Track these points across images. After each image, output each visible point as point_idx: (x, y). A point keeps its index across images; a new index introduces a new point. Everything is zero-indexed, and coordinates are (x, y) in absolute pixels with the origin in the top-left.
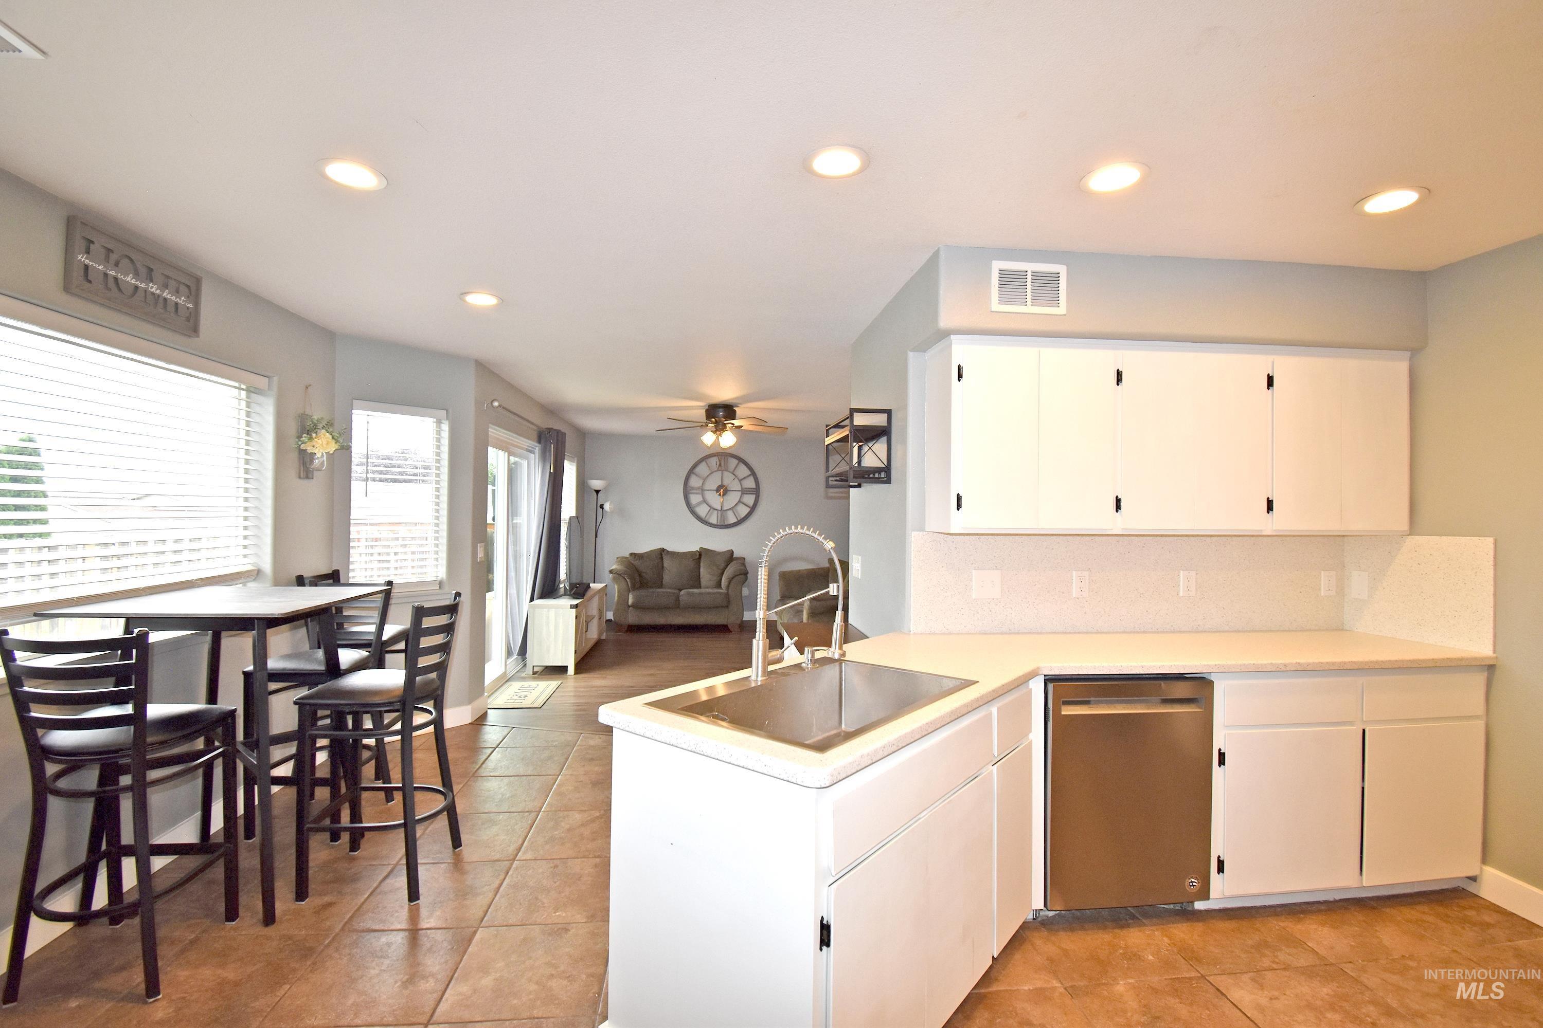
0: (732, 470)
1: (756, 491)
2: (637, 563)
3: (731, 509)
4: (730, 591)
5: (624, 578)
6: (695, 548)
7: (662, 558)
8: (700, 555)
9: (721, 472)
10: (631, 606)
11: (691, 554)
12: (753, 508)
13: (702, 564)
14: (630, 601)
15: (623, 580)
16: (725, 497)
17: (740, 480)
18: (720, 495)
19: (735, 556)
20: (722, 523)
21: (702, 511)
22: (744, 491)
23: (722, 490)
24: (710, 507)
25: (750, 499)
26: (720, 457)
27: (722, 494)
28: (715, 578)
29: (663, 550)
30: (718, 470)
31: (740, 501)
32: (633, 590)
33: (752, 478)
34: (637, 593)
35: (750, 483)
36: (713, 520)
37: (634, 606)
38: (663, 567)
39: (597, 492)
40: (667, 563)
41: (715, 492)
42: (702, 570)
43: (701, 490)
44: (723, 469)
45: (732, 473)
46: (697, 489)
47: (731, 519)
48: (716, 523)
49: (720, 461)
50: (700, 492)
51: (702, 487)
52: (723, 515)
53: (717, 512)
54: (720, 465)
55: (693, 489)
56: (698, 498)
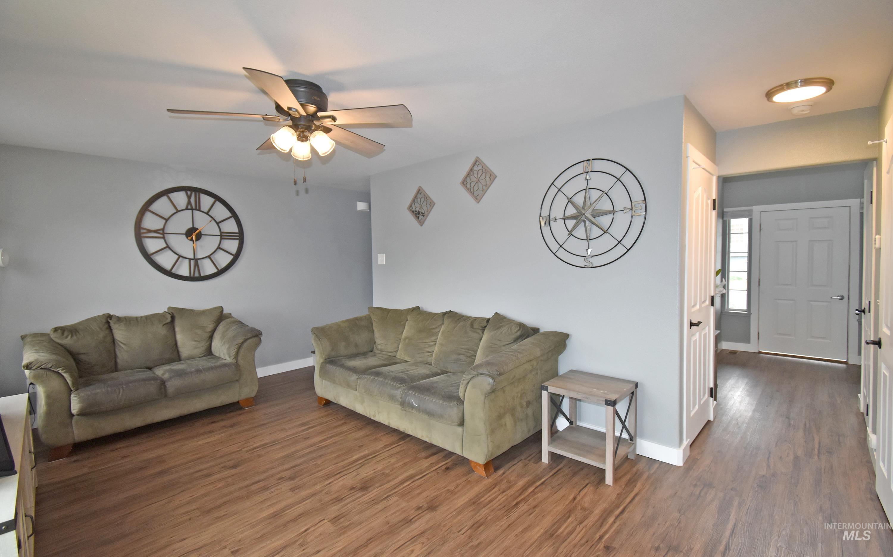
0: (206, 210)
1: (240, 236)
2: (67, 341)
3: (209, 257)
4: (239, 358)
5: (58, 373)
6: (161, 308)
7: (110, 328)
8: (173, 318)
9: (191, 211)
10: (78, 415)
11: (158, 317)
12: (236, 257)
13: (177, 329)
14: (75, 407)
15: (54, 376)
16: (198, 243)
17: (218, 223)
18: (192, 240)
19: (225, 312)
20: (197, 275)
21: (166, 260)
22: (223, 236)
23: (194, 234)
24: (178, 255)
25: (232, 245)
26: (189, 193)
27: (194, 238)
28: (203, 346)
29: (110, 317)
30: (187, 209)
31: (219, 248)
32: (77, 390)
33: (232, 220)
34: (87, 392)
35: (231, 226)
36: (184, 270)
37: (82, 413)
38: (114, 341)
40: (119, 333)
41: (184, 236)
42: (179, 337)
43: (162, 233)
44: (194, 207)
45: (207, 213)
46: (156, 231)
47: (208, 268)
48: (187, 274)
49: (189, 197)
50: (161, 236)
51: (163, 229)
52: (196, 264)
53: (187, 261)
54: (189, 203)
55: (149, 231)
56: (159, 244)
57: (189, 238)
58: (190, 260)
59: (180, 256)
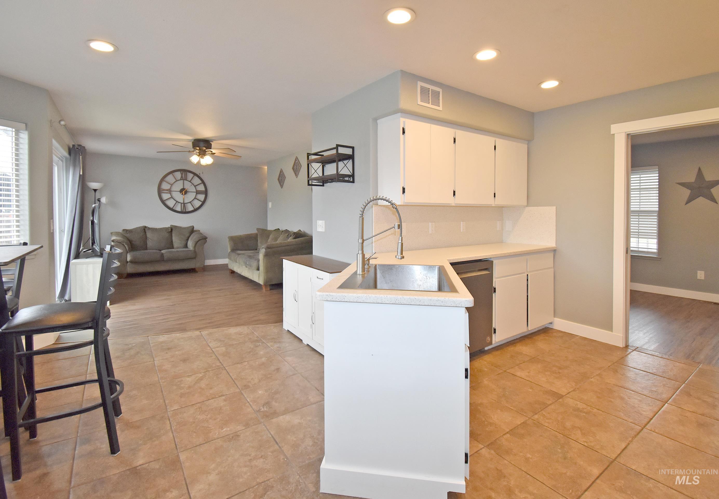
0: (189, 180)
1: (206, 193)
2: (128, 235)
3: (190, 202)
4: (196, 248)
5: (123, 245)
6: (167, 225)
7: (145, 232)
8: (172, 230)
9: (182, 181)
10: (130, 262)
11: (166, 229)
12: (203, 203)
13: (173, 235)
14: (129, 259)
15: (122, 245)
16: (186, 195)
17: (195, 186)
18: (182, 194)
19: (195, 229)
20: (184, 211)
21: (171, 203)
22: (198, 192)
23: (184, 192)
24: (176, 201)
25: (202, 197)
26: (182, 172)
27: (184, 193)
28: (184, 243)
29: (146, 227)
30: (181, 180)
31: (195, 198)
32: (130, 252)
33: (202, 185)
34: (132, 253)
35: (201, 188)
36: (178, 208)
37: (131, 262)
38: (146, 237)
39: (95, 190)
40: (149, 235)
41: (179, 192)
42: (174, 238)
43: (170, 191)
44: (184, 179)
45: (190, 182)
46: (167, 190)
47: (190, 208)
48: (180, 210)
49: (182, 174)
50: (169, 192)
51: (170, 189)
52: (184, 206)
53: (180, 204)
54: (182, 177)
55: (164, 190)
56: (168, 196)
57: (181, 193)
58: (181, 203)
59: (177, 202)
